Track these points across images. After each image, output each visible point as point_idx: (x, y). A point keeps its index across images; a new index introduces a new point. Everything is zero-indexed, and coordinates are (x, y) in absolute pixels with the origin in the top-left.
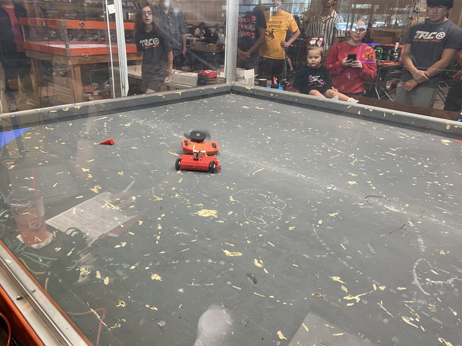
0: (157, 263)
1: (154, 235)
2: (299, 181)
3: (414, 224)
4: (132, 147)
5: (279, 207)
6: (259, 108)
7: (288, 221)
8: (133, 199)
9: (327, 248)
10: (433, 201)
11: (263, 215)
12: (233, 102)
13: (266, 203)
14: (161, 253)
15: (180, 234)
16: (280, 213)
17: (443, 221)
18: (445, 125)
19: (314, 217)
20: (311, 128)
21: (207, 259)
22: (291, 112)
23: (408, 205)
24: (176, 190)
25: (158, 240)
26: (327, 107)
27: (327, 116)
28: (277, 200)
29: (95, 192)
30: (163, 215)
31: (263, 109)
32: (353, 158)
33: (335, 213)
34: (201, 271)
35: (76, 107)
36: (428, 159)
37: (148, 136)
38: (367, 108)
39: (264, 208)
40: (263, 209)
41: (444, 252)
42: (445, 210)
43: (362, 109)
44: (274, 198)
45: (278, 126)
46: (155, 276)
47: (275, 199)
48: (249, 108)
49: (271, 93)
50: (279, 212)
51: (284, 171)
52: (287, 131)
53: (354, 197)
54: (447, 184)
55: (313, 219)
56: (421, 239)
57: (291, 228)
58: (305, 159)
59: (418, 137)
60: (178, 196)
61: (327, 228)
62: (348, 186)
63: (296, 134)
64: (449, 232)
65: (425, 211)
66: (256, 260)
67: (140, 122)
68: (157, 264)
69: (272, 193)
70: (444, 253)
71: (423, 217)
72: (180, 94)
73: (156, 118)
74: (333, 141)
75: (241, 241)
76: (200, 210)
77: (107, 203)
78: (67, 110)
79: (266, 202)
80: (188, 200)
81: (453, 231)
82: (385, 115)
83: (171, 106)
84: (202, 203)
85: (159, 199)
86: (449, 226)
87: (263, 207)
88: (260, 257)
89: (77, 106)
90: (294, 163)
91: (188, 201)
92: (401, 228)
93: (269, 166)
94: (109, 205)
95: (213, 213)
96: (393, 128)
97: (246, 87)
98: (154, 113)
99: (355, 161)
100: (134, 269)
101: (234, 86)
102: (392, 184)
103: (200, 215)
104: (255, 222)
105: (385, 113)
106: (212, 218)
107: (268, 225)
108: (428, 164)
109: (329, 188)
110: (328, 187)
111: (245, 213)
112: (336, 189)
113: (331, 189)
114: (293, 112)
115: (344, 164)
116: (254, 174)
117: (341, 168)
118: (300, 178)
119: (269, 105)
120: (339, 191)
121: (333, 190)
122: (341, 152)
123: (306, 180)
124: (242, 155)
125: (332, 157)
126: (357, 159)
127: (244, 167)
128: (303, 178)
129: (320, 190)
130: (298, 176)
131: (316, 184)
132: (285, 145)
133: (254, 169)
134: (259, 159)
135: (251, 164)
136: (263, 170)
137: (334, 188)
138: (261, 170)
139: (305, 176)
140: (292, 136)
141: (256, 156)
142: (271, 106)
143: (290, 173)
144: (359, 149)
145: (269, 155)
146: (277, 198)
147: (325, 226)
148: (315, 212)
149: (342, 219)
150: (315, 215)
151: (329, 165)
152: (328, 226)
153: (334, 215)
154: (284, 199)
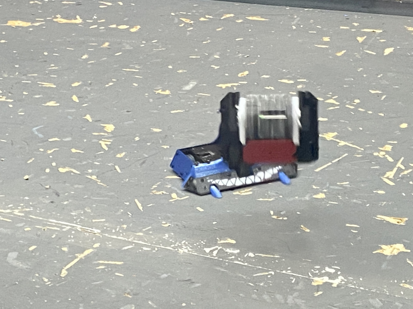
6: (64, 21)
20: (246, 73)
22: (177, 20)
27: (295, 22)
32: (391, 160)
45: (137, 81)
48: (29, 24)
51: (167, 243)
52: (167, 92)
62: (382, 264)
63: (198, 100)
93: (114, 234)
99: (395, 169)
109: (318, 281)
110: (316, 279)
112: (343, 283)
113: (326, 283)
114: (184, 20)
115: (362, 185)
116: (64, 273)
117: (355, 203)
118: (221, 259)
119: (101, 7)
120: (353, 286)
121: (333, 285)
122: (351, 145)
123: (245, 266)
124: (20, 208)
125: (321, 166)
126: (401, 164)
127: (28, 250)
128: (233, 257)
129: (292, 295)
130: (216, 254)
131: (275, 272)
132: (165, 147)
133: (64, 251)
134: (80, 210)
135: (53, 237)
136: (96, 250)
137: (334, 280)
138: (89, 253)
139: (238, 251)
140: (187, 111)
141: (70, 202)
142: (108, 6)
143: (187, 248)
144: (407, 126)
145: (113, 193)
151: (315, 196)
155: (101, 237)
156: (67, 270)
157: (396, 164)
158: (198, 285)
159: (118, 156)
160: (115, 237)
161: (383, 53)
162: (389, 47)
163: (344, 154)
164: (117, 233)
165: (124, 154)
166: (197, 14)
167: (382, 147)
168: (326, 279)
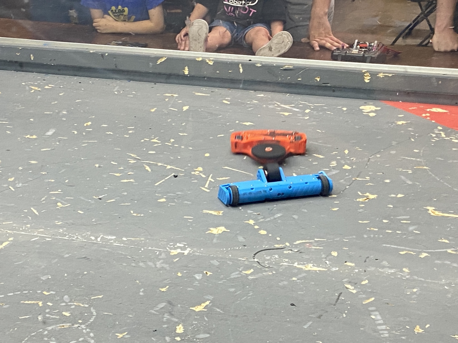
2: (103, 250)
3: (358, 288)
5: (80, 321)
10: (376, 236)
13: (48, 318)
16: (88, 333)
17: (404, 269)
18: (361, 74)
19: (165, 322)
20: (90, 123)
22: (27, 88)
23: (336, 252)
28: (72, 305)
32: (204, 176)
33: (204, 302)
36: (346, 152)
38: (200, 59)
39: (47, 330)
40: (46, 332)
41: (420, 328)
42: (401, 248)
43: (191, 62)
44: (61, 303)
45: (9, 129)
47: (64, 304)
50: (84, 331)
51: (63, 235)
52: (34, 137)
53: (230, 259)
54: (393, 196)
55: (164, 326)
56: (377, 315)
58: (100, 197)
59: (315, 109)
61: (198, 339)
62: (213, 240)
63: (59, 142)
64: (419, 288)
65: (368, 257)
69: (54, 293)
70: (421, 331)
71: (369, 269)
74: (150, 146)
79: (47, 315)
81: (425, 285)
82: (241, 70)
86: (416, 277)
87: (45, 330)
90: (79, 212)
92: (336, 302)
93: (23, 231)
96: (262, 95)
99: (208, 182)
102: (295, 217)
105: (242, 66)
108: (348, 162)
109: (174, 252)
110: (172, 251)
112: (190, 252)
113: (179, 254)
114: (33, 88)
115: (189, 193)
117: (186, 204)
118: (104, 243)
120: (198, 254)
121: (185, 254)
122: (175, 168)
123: (121, 246)
125: (159, 182)
126: (211, 178)
128: (112, 241)
129: (159, 262)
130: (100, 240)
131: (144, 249)
132: (44, 173)
136: (11, 242)
137: (185, 250)
138: (6, 244)
139: (115, 237)
140: (54, 149)
143: (78, 237)
144: (210, 155)
145: (13, 205)
146: (69, 300)
147: (193, 335)
148: (163, 310)
149: (221, 313)
150: (165, 317)
151: (158, 201)
152: (199, 334)
153: (204, 308)
154: (86, 299)
155: (13, 233)
157: (208, 179)
159: (10, 180)
160: (23, 233)
161: (183, 109)
162: (185, 106)
163: (172, 174)
165: (12, 179)
166: (41, 84)
167: (197, 168)
168: (179, 251)
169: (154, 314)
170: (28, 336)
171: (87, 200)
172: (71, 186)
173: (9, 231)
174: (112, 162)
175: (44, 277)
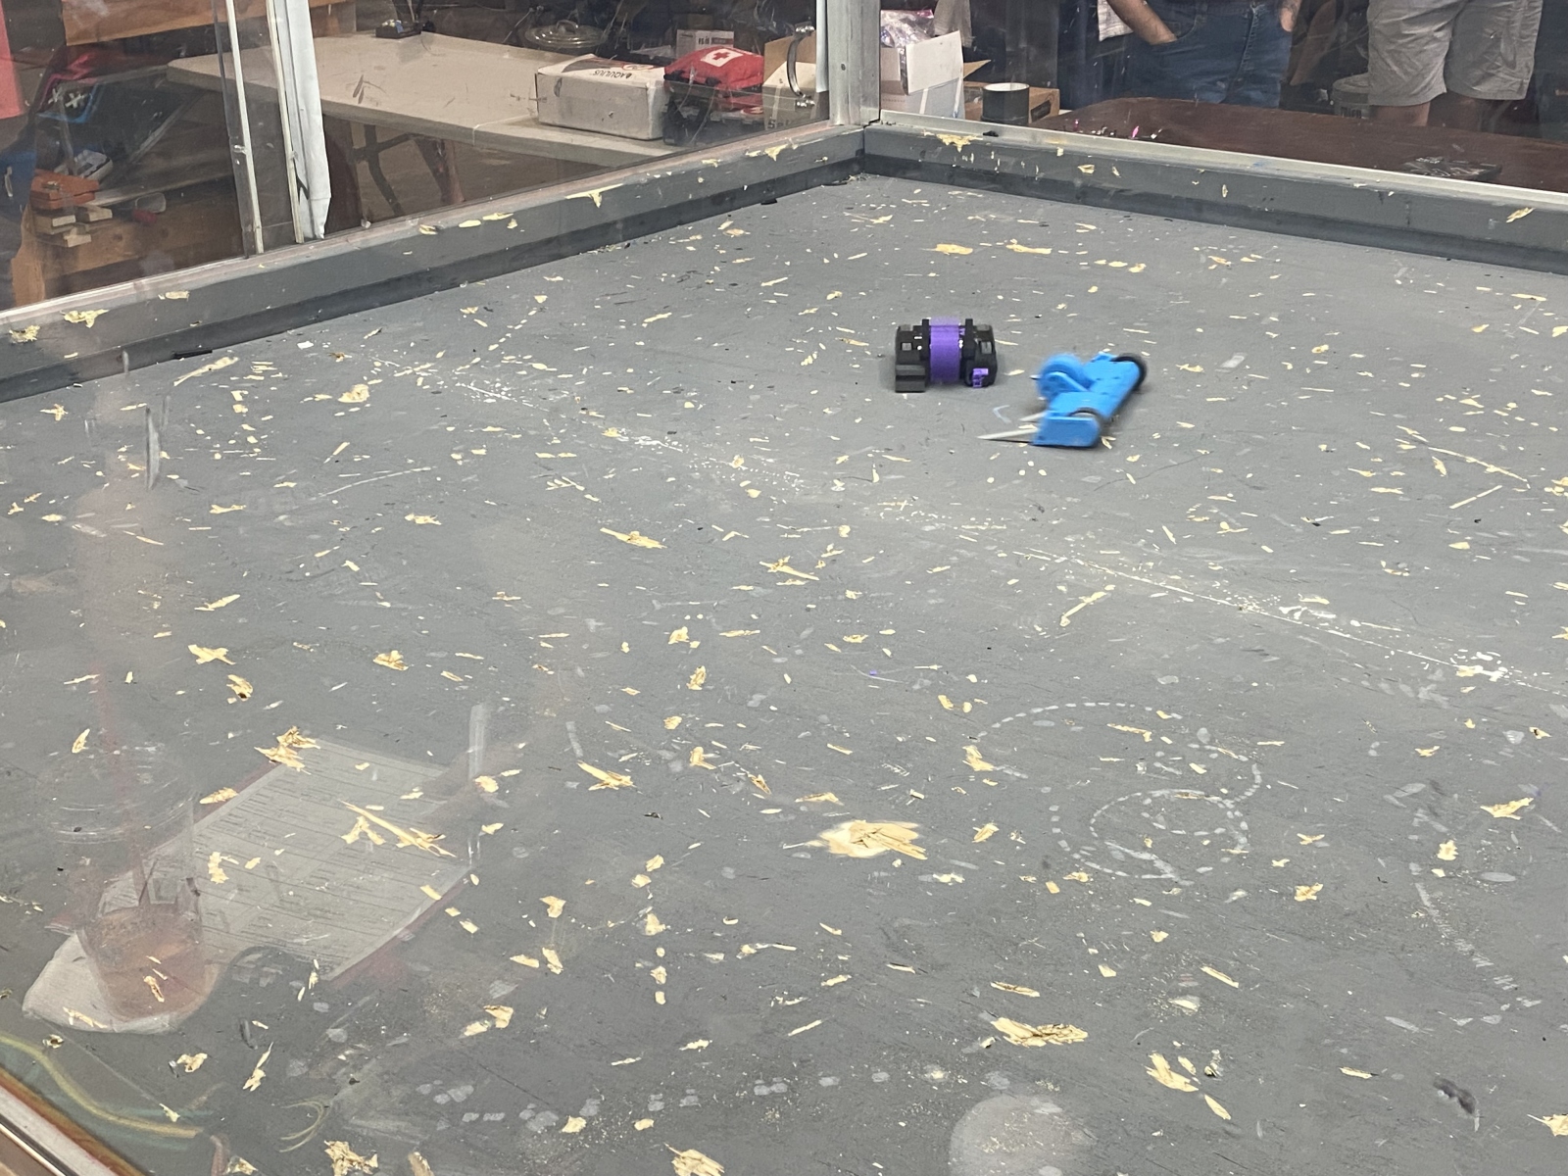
0: (685, 1095)
1: (638, 965)
2: (1305, 642)
4: (409, 518)
5: (1224, 791)
6: (1024, 249)
7: (1284, 857)
8: (483, 791)
9: (1499, 981)
11: (1154, 833)
12: (882, 220)
13: (1158, 771)
14: (692, 1046)
15: (759, 951)
16: (1238, 820)
19: (1416, 828)
20: (1325, 347)
21: (922, 1069)
22: (1203, 259)
24: (687, 729)
25: (660, 988)
26: (1400, 222)
27: (1399, 274)
28: (1214, 752)
29: (290, 764)
30: (656, 863)
31: (1047, 251)
33: (1517, 800)
34: (903, 1124)
35: (72, 317)
37: (475, 452)
39: (1150, 796)
40: (1148, 801)
44: (1191, 742)
45: (1148, 349)
46: (688, 1161)
47: (1197, 746)
48: (970, 251)
49: (1084, 159)
50: (1229, 813)
51: (1219, 594)
52: (1198, 369)
55: (1411, 837)
57: (1303, 894)
58: (1318, 520)
60: (706, 760)
61: (1487, 882)
63: (1249, 385)
66: (1158, 1060)
67: (415, 375)
68: (684, 1102)
69: (1179, 717)
72: (598, 201)
73: (492, 348)
74: (1457, 414)
75: (1063, 969)
76: (831, 824)
77: (367, 819)
78: (30, 336)
79: (1158, 765)
80: (760, 778)
83: (554, 275)
84: (832, 791)
85: (612, 781)
87: (1146, 795)
88: (1176, 1043)
89: (80, 310)
90: (1265, 548)
91: (758, 785)
93: (1135, 574)
94: (374, 826)
95: (897, 836)
97: (940, 136)
98: (478, 315)
100: (582, 1131)
101: (877, 132)
103: (834, 850)
104: (1120, 873)
106: (897, 863)
107: (1187, 883)
109: (1466, 671)
110: (1462, 667)
111: (1058, 830)
112: (1506, 677)
113: (1477, 676)
114: (1215, 259)
115: (1529, 535)
116: (1065, 622)
117: (1518, 561)
118: (1308, 626)
119: (1078, 231)
120: (1523, 684)
121: (1491, 680)
122: (1506, 473)
123: (1346, 638)
124: (987, 524)
125: (1460, 501)
127: (1006, 585)
128: (1327, 624)
129: (1425, 687)
130: (1299, 617)
131: (1396, 652)
132: (1203, 452)
133: (1061, 591)
134: (1078, 536)
135: (1043, 569)
136: (1110, 595)
137: (1492, 670)
138: (1099, 597)
139: (1334, 616)
140: (1233, 400)
141: (1061, 523)
142: (1091, 230)
143: (1251, 605)
145: (1127, 514)
146: (1208, 739)
147: (1476, 871)
148: (1415, 800)
149: (1554, 831)
150: (1417, 817)
151: (1452, 546)
152: (1492, 871)
153: (1513, 813)
154: (1242, 742)
155: (1116, 576)
156: (1068, 617)
158: (1275, 658)
159: (1130, 459)
160: (1136, 578)
161: (1552, 333)
162: (1559, 325)
163: (1496, 486)
164: (1141, 574)
165: (1137, 458)
166: (1235, 251)
167: (1558, 480)
168: (1479, 669)
169: (1392, 804)
170: (1109, 802)
171: (1285, 524)
172: (1258, 488)
173: (1109, 571)
174: (1358, 443)
175: (1164, 678)
